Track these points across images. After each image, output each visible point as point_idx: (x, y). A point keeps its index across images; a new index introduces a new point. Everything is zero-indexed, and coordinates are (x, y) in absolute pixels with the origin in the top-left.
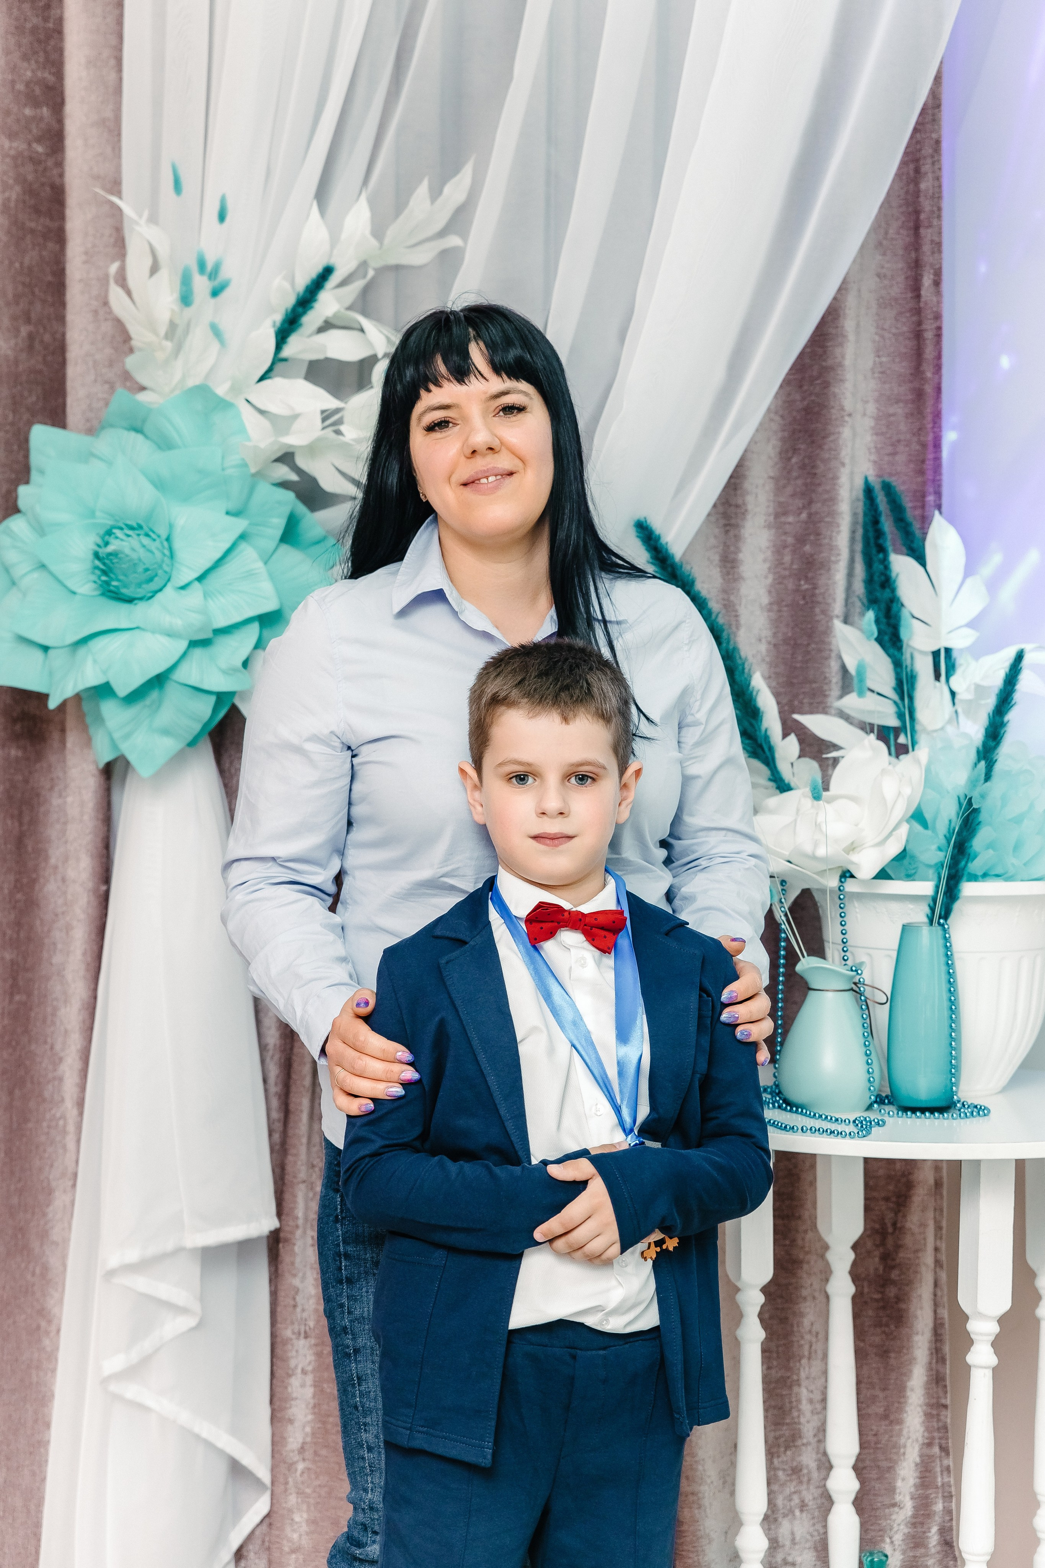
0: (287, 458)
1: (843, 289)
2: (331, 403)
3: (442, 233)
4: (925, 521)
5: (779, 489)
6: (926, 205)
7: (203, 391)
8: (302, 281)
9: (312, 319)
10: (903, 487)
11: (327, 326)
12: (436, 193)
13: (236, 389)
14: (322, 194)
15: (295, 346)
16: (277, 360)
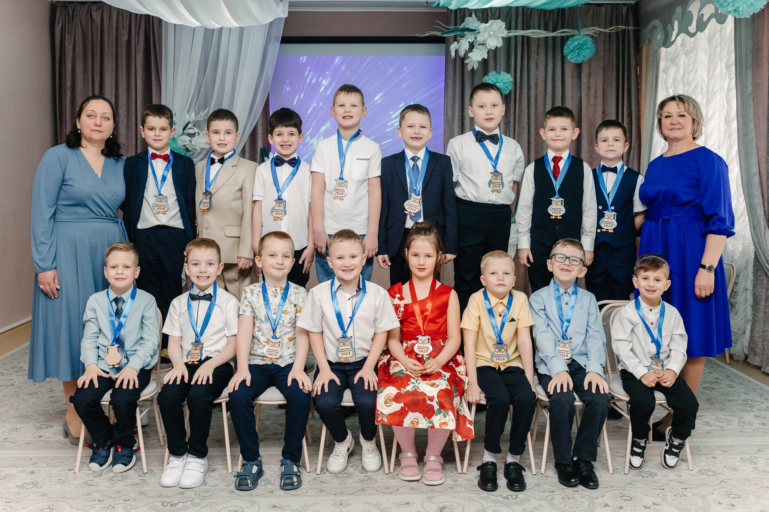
0: (185, 146)
1: (257, 123)
2: (191, 139)
3: (204, 116)
4: (269, 153)
5: (250, 149)
6: (268, 113)
7: (173, 138)
8: (186, 123)
9: (187, 128)
10: (266, 148)
11: (189, 128)
12: (203, 112)
13: (177, 137)
14: (188, 112)
15: (185, 131)
16: (183, 133)
